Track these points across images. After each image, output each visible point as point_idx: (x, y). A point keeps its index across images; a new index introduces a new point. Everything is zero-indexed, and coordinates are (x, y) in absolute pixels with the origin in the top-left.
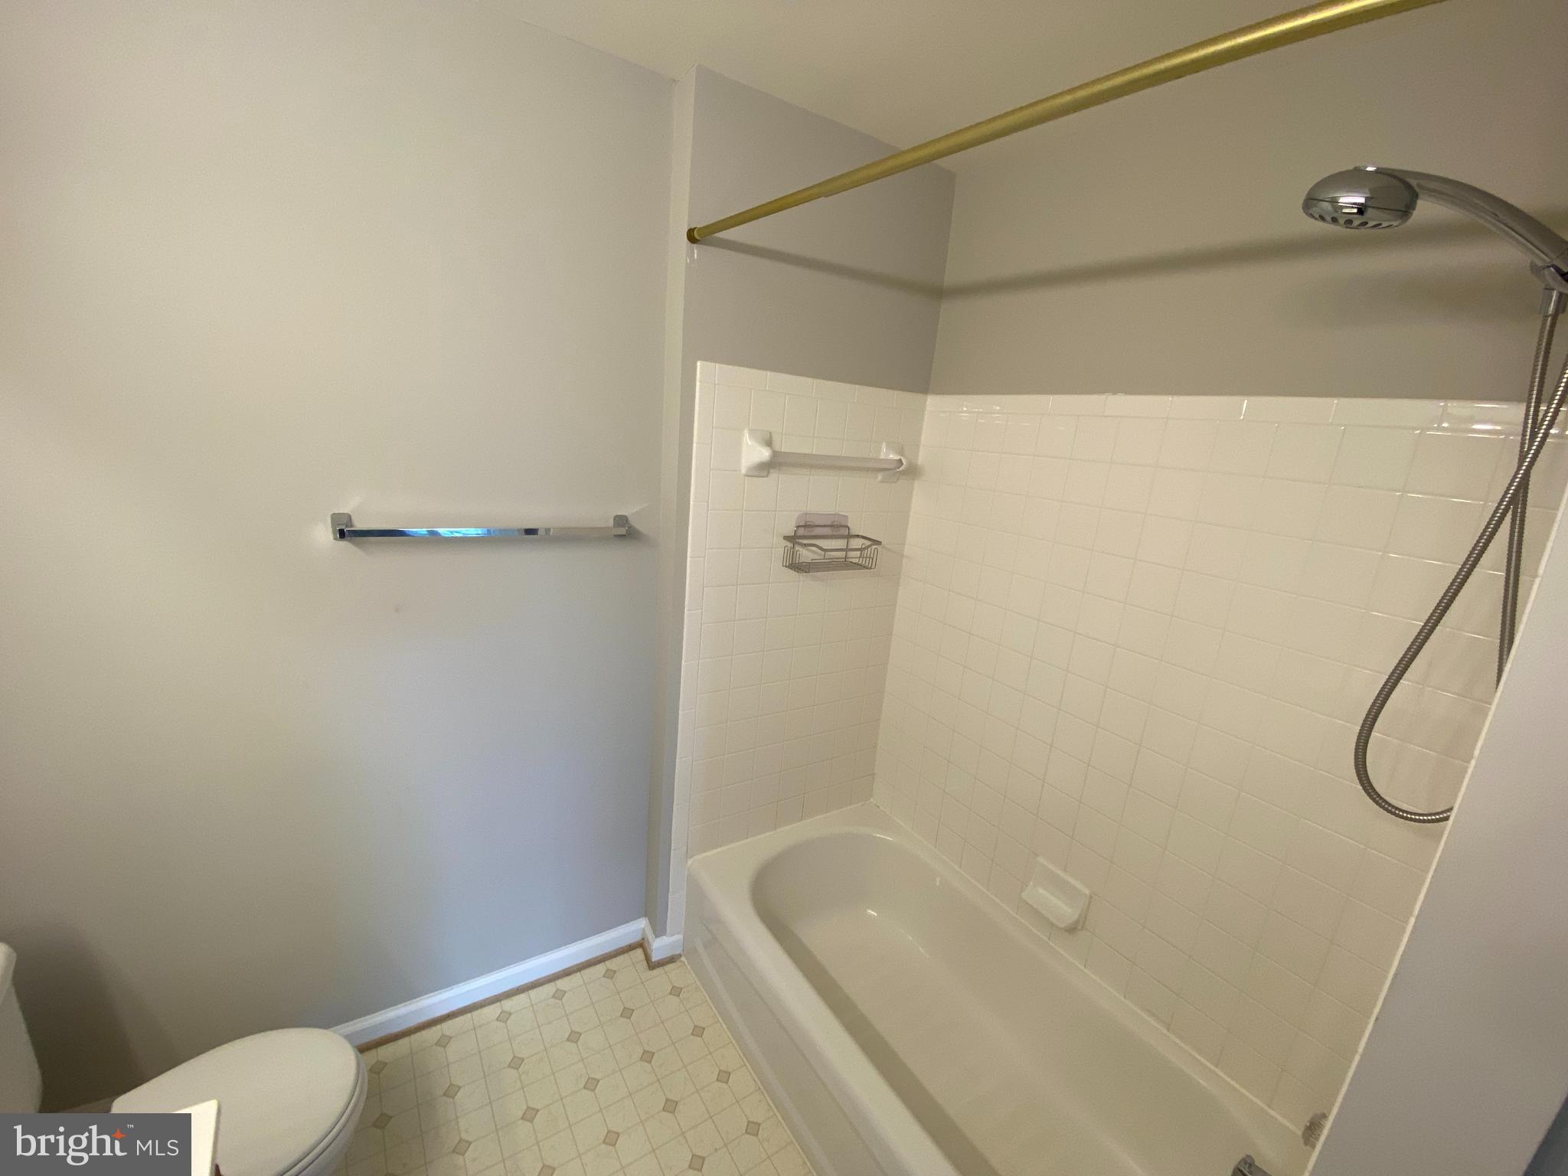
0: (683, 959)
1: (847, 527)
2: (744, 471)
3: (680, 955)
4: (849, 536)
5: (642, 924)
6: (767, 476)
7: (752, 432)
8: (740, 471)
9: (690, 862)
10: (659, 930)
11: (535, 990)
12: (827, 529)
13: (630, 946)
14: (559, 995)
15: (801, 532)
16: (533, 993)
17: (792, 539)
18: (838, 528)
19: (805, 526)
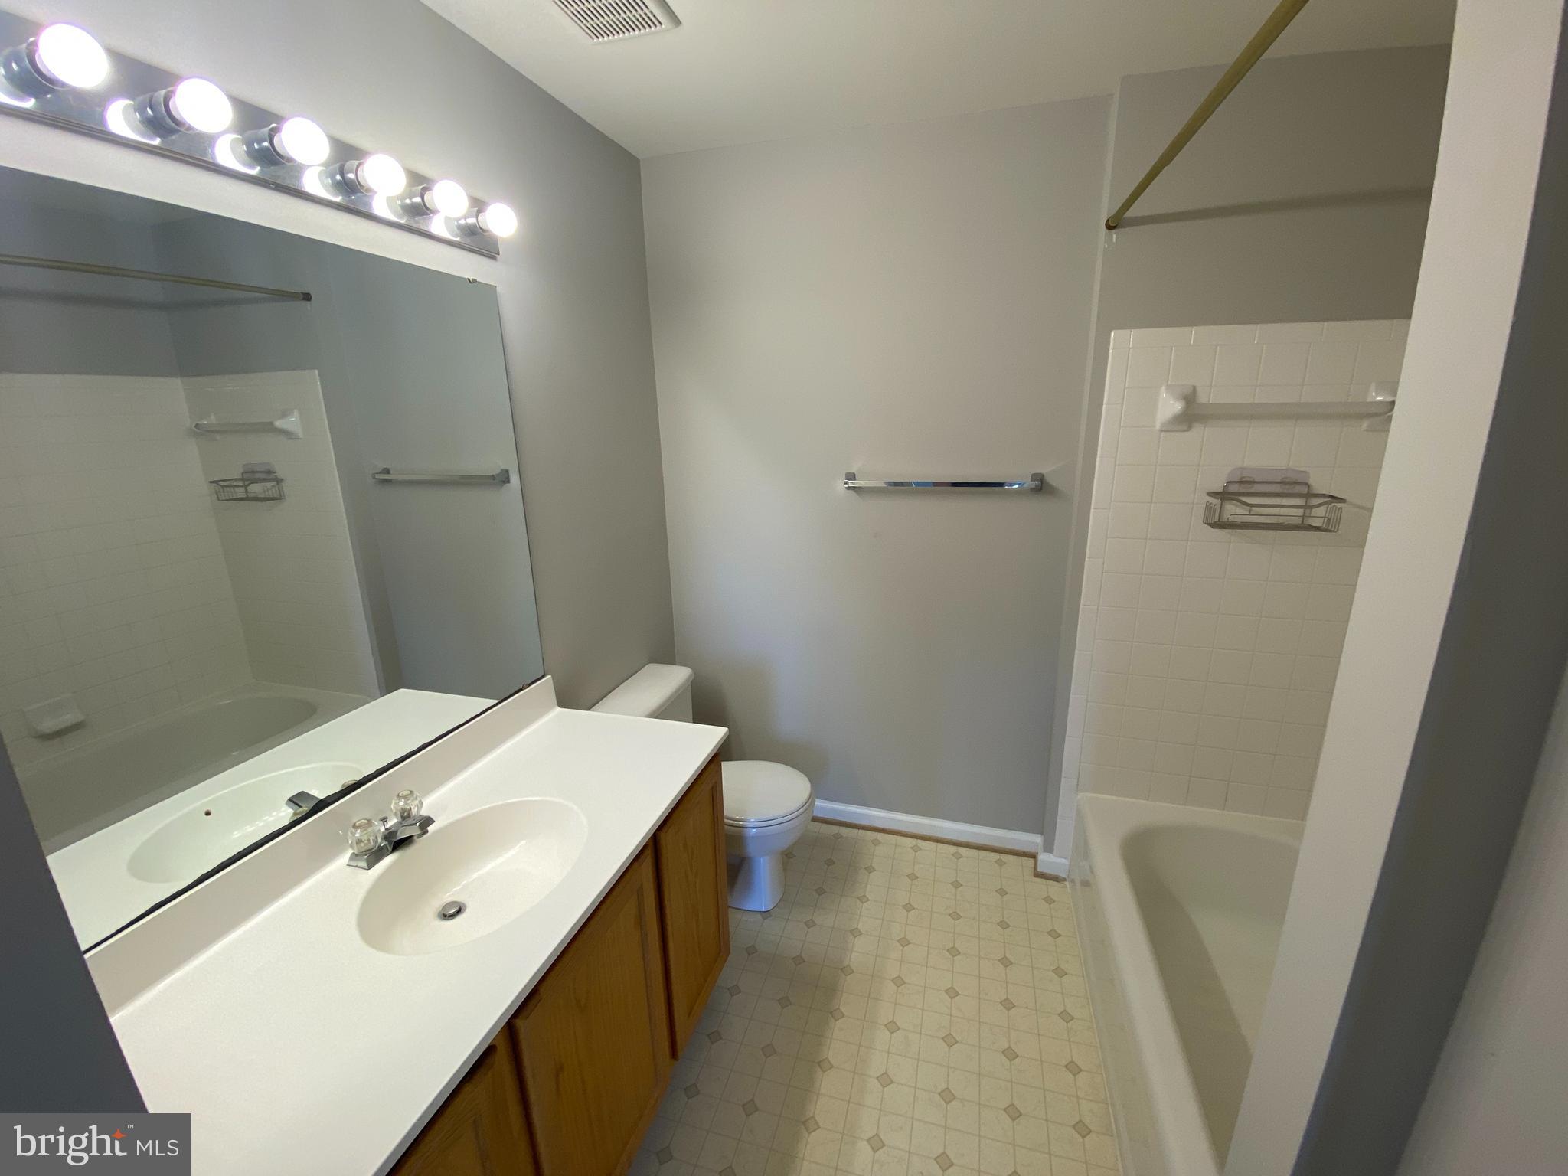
0: (1067, 883)
1: (1307, 484)
2: (1158, 427)
3: (1064, 880)
4: (1310, 495)
5: (1038, 839)
6: (1188, 430)
7: (1169, 388)
8: (1154, 426)
9: (1080, 795)
10: (1049, 847)
11: (942, 845)
12: (1274, 486)
13: (1024, 852)
14: (958, 856)
15: (1234, 488)
16: (940, 846)
17: (1224, 495)
18: (1293, 486)
19: (1241, 482)
